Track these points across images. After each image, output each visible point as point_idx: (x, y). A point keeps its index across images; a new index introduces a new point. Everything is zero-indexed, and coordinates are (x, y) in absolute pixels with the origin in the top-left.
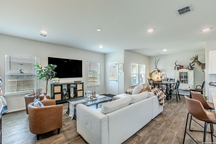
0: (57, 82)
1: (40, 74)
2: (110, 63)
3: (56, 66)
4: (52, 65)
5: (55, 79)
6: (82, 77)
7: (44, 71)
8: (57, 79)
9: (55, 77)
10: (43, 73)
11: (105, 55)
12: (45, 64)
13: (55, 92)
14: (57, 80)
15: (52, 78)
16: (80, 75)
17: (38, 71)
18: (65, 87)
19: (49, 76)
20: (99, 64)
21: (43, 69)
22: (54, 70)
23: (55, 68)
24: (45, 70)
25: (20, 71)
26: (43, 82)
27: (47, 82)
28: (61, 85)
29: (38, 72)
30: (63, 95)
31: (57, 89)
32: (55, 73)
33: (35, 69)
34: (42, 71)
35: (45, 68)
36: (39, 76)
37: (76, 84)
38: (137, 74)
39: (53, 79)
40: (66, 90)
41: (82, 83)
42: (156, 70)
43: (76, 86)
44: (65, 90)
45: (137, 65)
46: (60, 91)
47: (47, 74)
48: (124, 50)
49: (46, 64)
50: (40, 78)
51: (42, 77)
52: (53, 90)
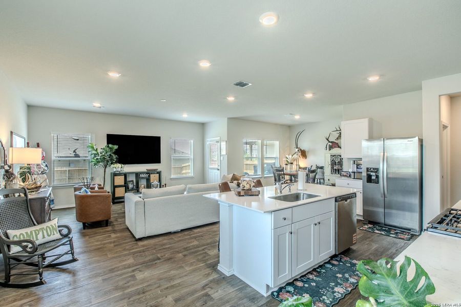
0: (119, 170)
1: (95, 158)
2: (210, 139)
3: (116, 147)
4: (110, 146)
5: (115, 165)
6: (160, 163)
7: (100, 155)
8: (119, 165)
9: (116, 162)
10: (99, 158)
11: (203, 125)
12: (102, 144)
13: (115, 184)
14: (118, 167)
15: (112, 164)
16: (158, 160)
17: (92, 154)
18: (132, 178)
19: (108, 161)
20: (192, 141)
21: (99, 151)
22: (113, 153)
23: (116, 149)
24: (101, 153)
25: (74, 151)
26: (100, 169)
27: (105, 170)
28: (125, 175)
29: (93, 156)
30: (128, 188)
31: (120, 180)
32: (115, 157)
33: (89, 152)
34: (98, 154)
35: (102, 150)
36: (93, 161)
37: (149, 173)
38: (259, 158)
39: (112, 166)
40: (133, 183)
41: (159, 173)
42: (297, 150)
43: (149, 176)
44: (131, 183)
45: (260, 141)
46: (123, 184)
47: (104, 158)
48: (226, 119)
49: (105, 143)
50: (95, 164)
51: (99, 162)
52: (113, 181)
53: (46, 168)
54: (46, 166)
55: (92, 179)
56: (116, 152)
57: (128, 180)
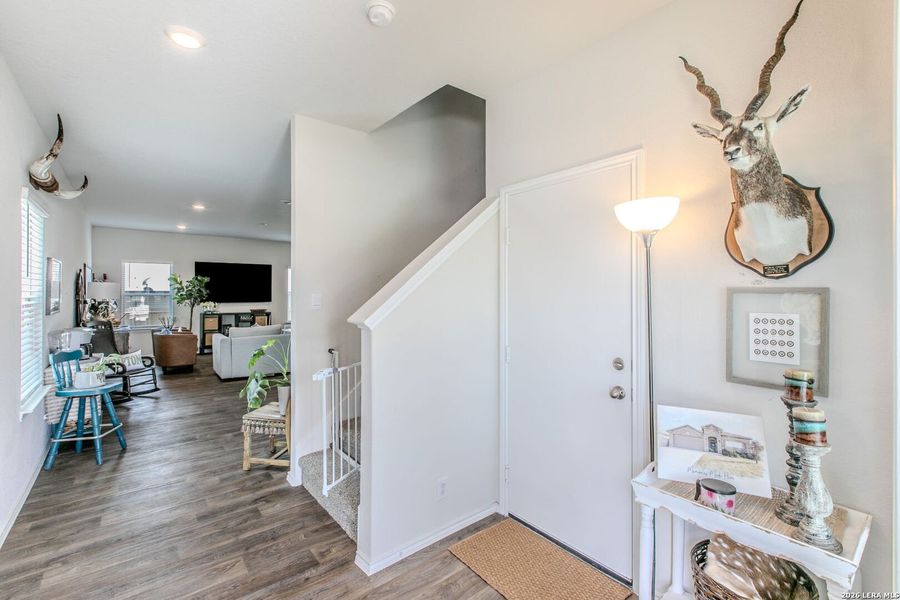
0: (211, 310)
1: (179, 294)
3: (207, 279)
4: (199, 277)
5: (206, 304)
6: (270, 301)
7: (186, 290)
8: (212, 304)
9: (208, 300)
10: (184, 293)
12: (188, 275)
13: (206, 329)
14: (210, 306)
15: (201, 302)
16: (267, 298)
18: (230, 320)
19: (196, 298)
21: (185, 284)
22: (204, 287)
23: (207, 283)
24: (187, 288)
25: (144, 283)
26: (185, 308)
27: (192, 309)
28: (220, 317)
29: (176, 290)
31: (212, 323)
32: (205, 292)
33: (171, 285)
34: (183, 288)
35: (188, 283)
36: (176, 298)
37: (254, 315)
39: (202, 304)
41: (268, 314)
43: (254, 318)
44: (229, 327)
46: (216, 328)
47: (191, 294)
49: (192, 274)
50: (179, 302)
51: (183, 299)
52: (203, 324)
53: (115, 306)
54: (115, 303)
55: (174, 320)
56: (207, 286)
57: (223, 323)
